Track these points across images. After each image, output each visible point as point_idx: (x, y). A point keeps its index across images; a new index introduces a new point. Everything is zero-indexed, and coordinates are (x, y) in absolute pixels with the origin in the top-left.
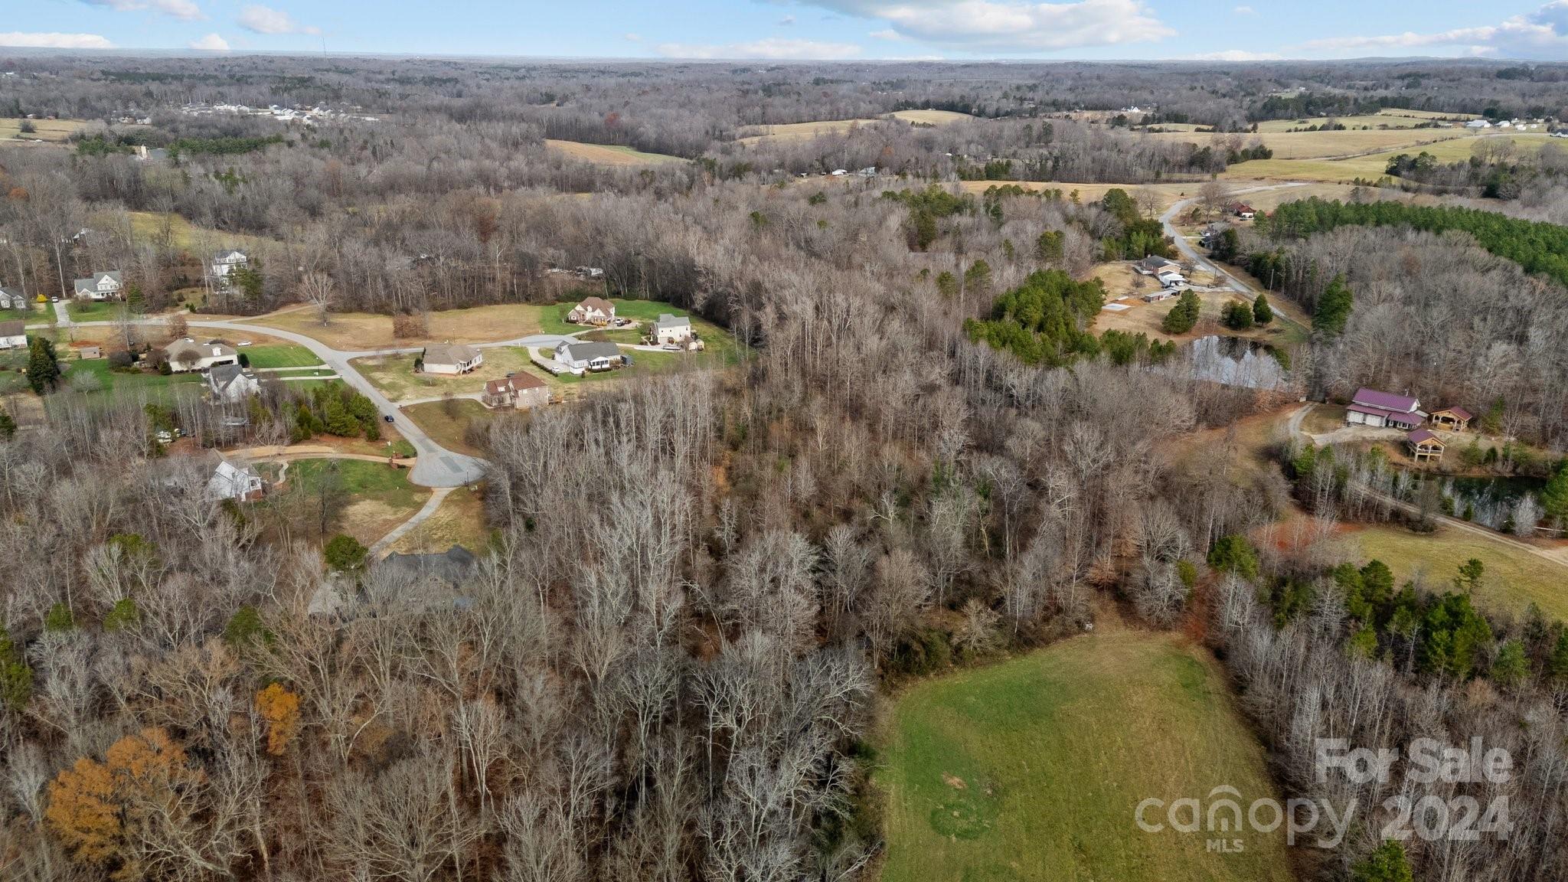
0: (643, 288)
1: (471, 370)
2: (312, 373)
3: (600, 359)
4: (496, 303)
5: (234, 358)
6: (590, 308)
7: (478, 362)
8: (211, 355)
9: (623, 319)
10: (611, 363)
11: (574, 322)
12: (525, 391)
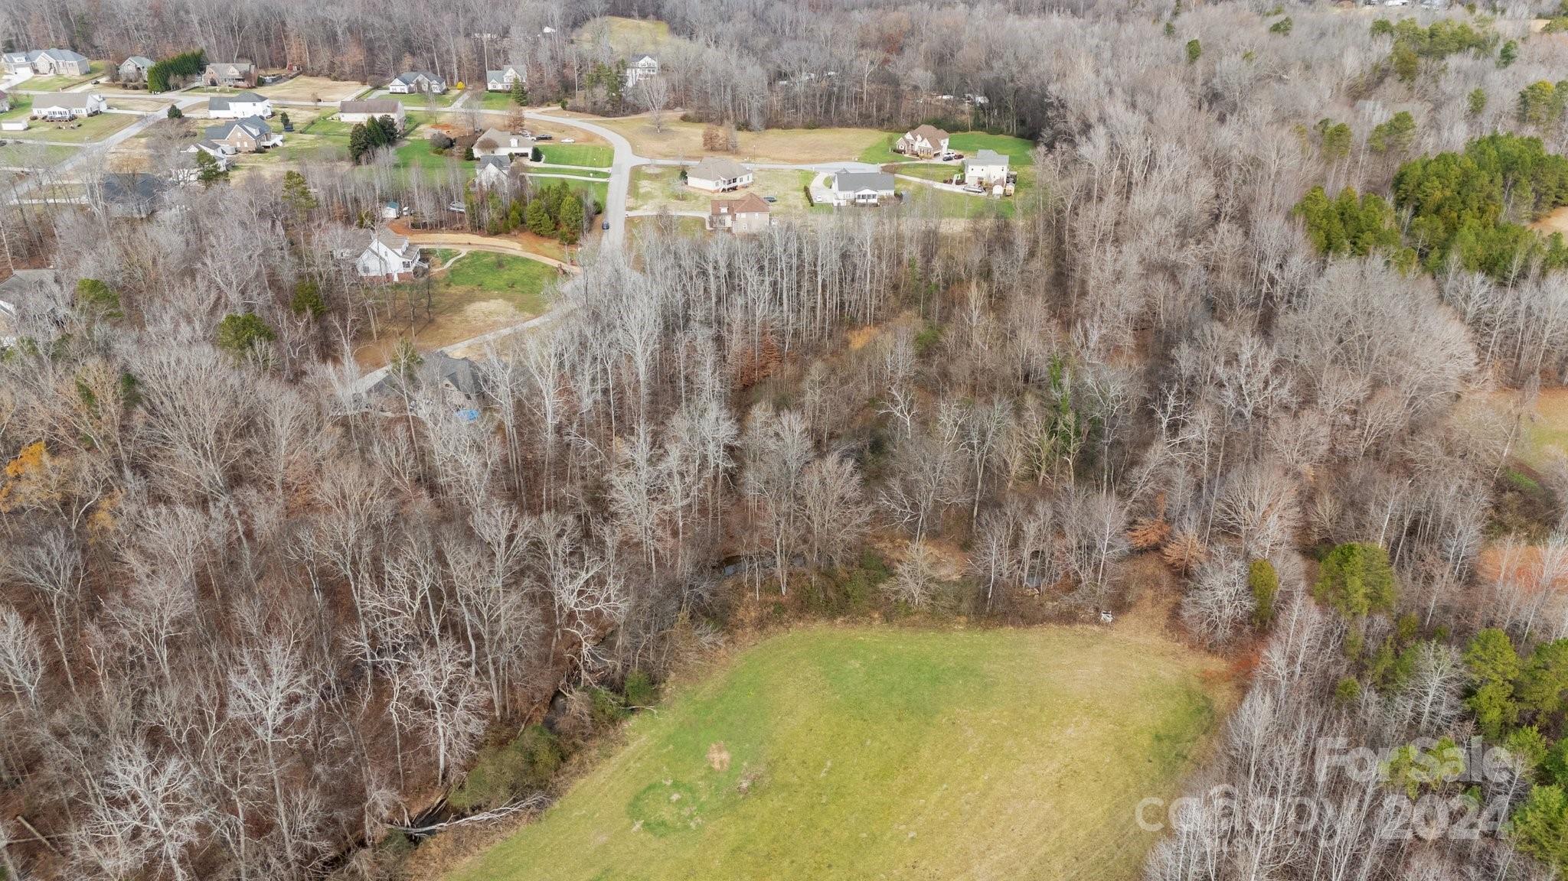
0: (1012, 122)
1: (734, 189)
2: (586, 174)
3: (867, 192)
4: (848, 126)
5: (529, 151)
6: (919, 138)
7: (745, 182)
8: (508, 145)
9: (955, 152)
10: (882, 199)
11: (900, 152)
12: (744, 215)
